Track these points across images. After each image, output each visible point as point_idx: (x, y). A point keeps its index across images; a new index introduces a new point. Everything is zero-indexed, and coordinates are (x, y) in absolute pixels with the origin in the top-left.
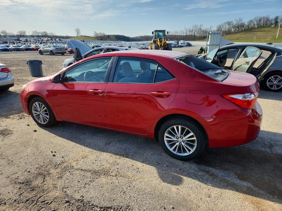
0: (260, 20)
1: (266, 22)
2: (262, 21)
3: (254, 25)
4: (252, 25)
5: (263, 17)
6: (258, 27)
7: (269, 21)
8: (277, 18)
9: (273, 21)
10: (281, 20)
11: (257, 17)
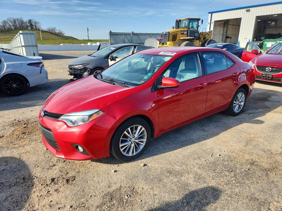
0: (15, 21)
2: (17, 23)
3: (10, 26)
4: (7, 26)
5: (17, 19)
6: (15, 29)
7: (24, 23)
8: (30, 21)
9: (28, 23)
10: (35, 23)
11: (10, 18)
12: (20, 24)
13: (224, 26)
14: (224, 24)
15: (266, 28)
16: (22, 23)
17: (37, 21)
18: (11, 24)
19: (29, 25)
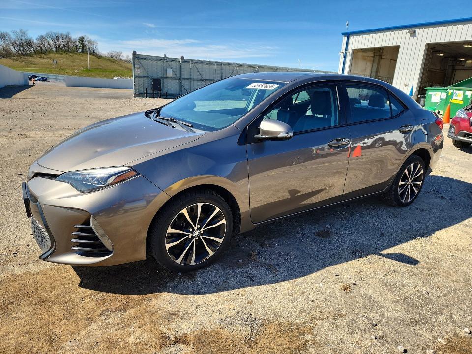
0: (57, 38)
1: (68, 43)
2: (61, 41)
3: (50, 45)
4: (45, 44)
5: (62, 34)
6: (57, 50)
7: (72, 42)
8: (82, 39)
9: (78, 42)
10: (89, 43)
11: (51, 32)
12: (66, 43)
13: (373, 61)
14: (374, 57)
15: (456, 70)
16: (68, 42)
17: (92, 40)
18: (51, 42)
19: (79, 45)
